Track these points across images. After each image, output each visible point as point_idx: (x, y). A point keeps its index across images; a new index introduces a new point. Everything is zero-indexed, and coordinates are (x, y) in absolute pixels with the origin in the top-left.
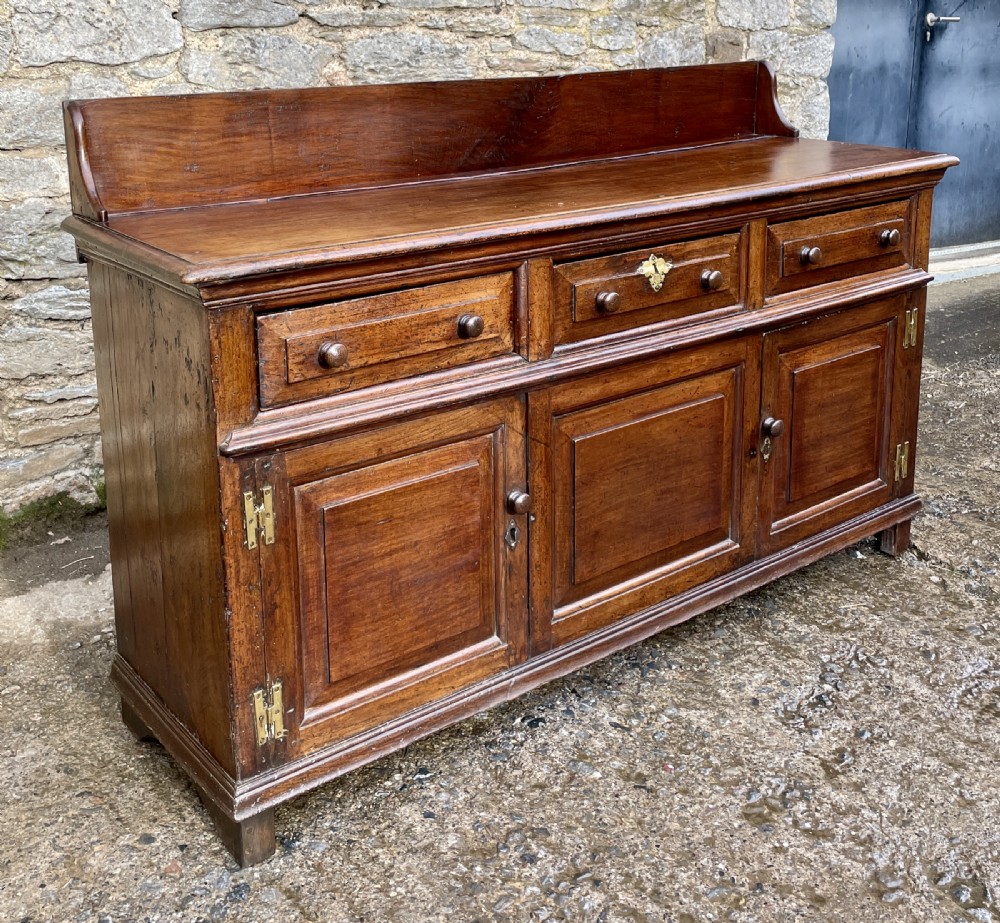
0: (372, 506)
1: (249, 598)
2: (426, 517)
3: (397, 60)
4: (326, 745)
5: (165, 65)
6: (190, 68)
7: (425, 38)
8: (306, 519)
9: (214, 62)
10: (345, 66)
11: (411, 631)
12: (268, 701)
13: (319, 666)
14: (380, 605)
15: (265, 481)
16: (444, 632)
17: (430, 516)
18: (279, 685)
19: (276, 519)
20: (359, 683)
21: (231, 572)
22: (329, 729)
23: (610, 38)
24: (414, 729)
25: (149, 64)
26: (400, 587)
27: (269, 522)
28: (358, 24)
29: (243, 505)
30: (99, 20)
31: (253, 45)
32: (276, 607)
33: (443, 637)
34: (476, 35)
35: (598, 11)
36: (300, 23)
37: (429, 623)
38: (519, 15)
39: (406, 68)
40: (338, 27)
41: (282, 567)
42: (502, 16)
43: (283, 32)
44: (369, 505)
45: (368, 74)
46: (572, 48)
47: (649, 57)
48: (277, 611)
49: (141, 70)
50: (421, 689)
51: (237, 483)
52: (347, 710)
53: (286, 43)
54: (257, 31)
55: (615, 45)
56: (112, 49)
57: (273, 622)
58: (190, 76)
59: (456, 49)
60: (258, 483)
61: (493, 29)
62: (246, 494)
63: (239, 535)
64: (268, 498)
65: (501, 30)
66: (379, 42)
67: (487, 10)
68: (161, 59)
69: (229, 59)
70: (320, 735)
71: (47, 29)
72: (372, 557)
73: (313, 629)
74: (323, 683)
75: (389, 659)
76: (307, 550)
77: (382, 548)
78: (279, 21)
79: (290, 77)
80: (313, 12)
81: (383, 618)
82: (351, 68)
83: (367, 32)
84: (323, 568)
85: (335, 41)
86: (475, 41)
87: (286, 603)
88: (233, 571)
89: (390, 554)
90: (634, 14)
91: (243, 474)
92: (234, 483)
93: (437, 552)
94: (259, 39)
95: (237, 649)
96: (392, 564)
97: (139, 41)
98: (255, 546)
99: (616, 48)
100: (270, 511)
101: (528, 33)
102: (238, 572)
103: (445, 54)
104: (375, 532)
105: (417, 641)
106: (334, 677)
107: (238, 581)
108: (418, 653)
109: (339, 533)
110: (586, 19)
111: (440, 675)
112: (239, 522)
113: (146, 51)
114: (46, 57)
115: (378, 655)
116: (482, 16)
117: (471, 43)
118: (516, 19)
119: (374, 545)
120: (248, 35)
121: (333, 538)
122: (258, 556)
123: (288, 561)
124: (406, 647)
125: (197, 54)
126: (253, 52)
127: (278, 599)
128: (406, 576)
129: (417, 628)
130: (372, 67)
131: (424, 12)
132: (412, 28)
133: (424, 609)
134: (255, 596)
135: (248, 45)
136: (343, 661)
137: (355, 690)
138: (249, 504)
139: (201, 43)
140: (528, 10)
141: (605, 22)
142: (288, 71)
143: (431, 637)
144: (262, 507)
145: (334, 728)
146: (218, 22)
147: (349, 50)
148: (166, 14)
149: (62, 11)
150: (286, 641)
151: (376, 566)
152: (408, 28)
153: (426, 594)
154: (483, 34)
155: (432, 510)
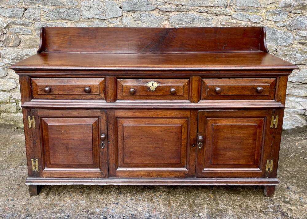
2: (76, 134)
3: (186, 21)
5: (117, 20)
6: (123, 21)
7: (196, 15)
9: (130, 20)
10: (169, 22)
11: (72, 159)
12: (35, 162)
14: (63, 150)
18: (37, 160)
23: (275, 17)
25: (113, 20)
26: (69, 148)
28: (174, 11)
30: (100, 8)
34: (216, 15)
35: (270, 8)
36: (156, 10)
38: (234, 9)
39: (189, 24)
40: (167, 11)
42: (227, 9)
43: (150, 12)
45: (177, 25)
46: (256, 20)
47: (293, 24)
49: (110, 21)
53: (150, 16)
54: (142, 12)
55: (277, 19)
56: (103, 15)
58: (123, 23)
59: (208, 19)
61: (224, 13)
65: (227, 13)
66: (180, 16)
67: (221, 7)
68: (116, 18)
69: (134, 19)
70: (48, 174)
71: (88, 10)
72: (61, 139)
78: (149, 10)
79: (151, 25)
80: (159, 7)
81: (64, 154)
82: (171, 23)
83: (177, 13)
85: (166, 15)
86: (216, 16)
90: (288, 9)
93: (79, 143)
94: (142, 14)
96: (66, 142)
97: (110, 14)
99: (277, 20)
101: (238, 14)
103: (203, 20)
104: (61, 133)
105: (74, 162)
106: (52, 163)
110: (265, 10)
113: (112, 17)
114: (87, 17)
115: (63, 162)
116: (219, 9)
117: (214, 17)
118: (233, 10)
119: (61, 136)
120: (139, 13)
124: (71, 162)
125: (125, 18)
126: (140, 18)
128: (71, 146)
129: (74, 159)
130: (177, 23)
131: (197, 7)
132: (193, 12)
133: (76, 155)
135: (139, 16)
136: (54, 160)
139: (127, 15)
140: (238, 7)
141: (273, 12)
142: (151, 23)
146: (131, 9)
147: (170, 18)
148: (118, 7)
149: (92, 6)
151: (62, 141)
152: (191, 12)
154: (219, 14)
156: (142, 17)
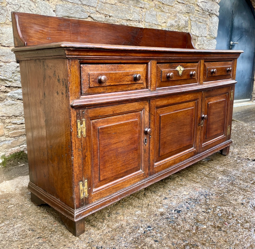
0: (111, 129)
1: (78, 153)
2: (125, 133)
4: (99, 199)
8: (94, 131)
11: (121, 167)
12: (83, 185)
13: (97, 176)
14: (113, 158)
15: (83, 117)
16: (129, 168)
17: (126, 133)
18: (87, 180)
19: (86, 130)
20: (107, 181)
21: (73, 145)
22: (100, 195)
24: (122, 195)
26: (118, 153)
27: (84, 130)
29: (77, 124)
32: (86, 157)
33: (128, 169)
37: (125, 165)
41: (88, 144)
42: (140, 24)
44: (111, 128)
48: (86, 158)
50: (123, 184)
51: (75, 117)
52: (104, 189)
57: (85, 161)
60: (81, 118)
62: (78, 121)
63: (76, 133)
64: (84, 123)
67: (137, 22)
70: (97, 196)
71: (17, 10)
72: (111, 144)
73: (95, 164)
74: (98, 181)
75: (115, 174)
76: (94, 140)
77: (114, 141)
81: (114, 162)
84: (98, 146)
87: (89, 155)
88: (74, 144)
89: (116, 143)
91: (77, 114)
92: (74, 116)
93: (128, 144)
95: (75, 169)
96: (116, 146)
98: (80, 137)
100: (85, 127)
102: (76, 145)
104: (112, 137)
105: (122, 170)
106: (101, 179)
107: (75, 148)
108: (122, 173)
109: (102, 136)
111: (128, 180)
112: (76, 129)
115: (112, 173)
116: (135, 23)
119: (111, 140)
121: (101, 137)
122: (81, 140)
123: (89, 142)
124: (120, 171)
127: (86, 155)
128: (120, 150)
129: (122, 166)
131: (121, 20)
133: (124, 160)
134: (80, 153)
136: (103, 174)
137: (106, 183)
138: (79, 124)
143: (126, 169)
144: (82, 125)
145: (101, 194)
148: (52, 11)
149: (22, 5)
150: (89, 167)
151: (112, 146)
153: (125, 156)
155: (126, 132)
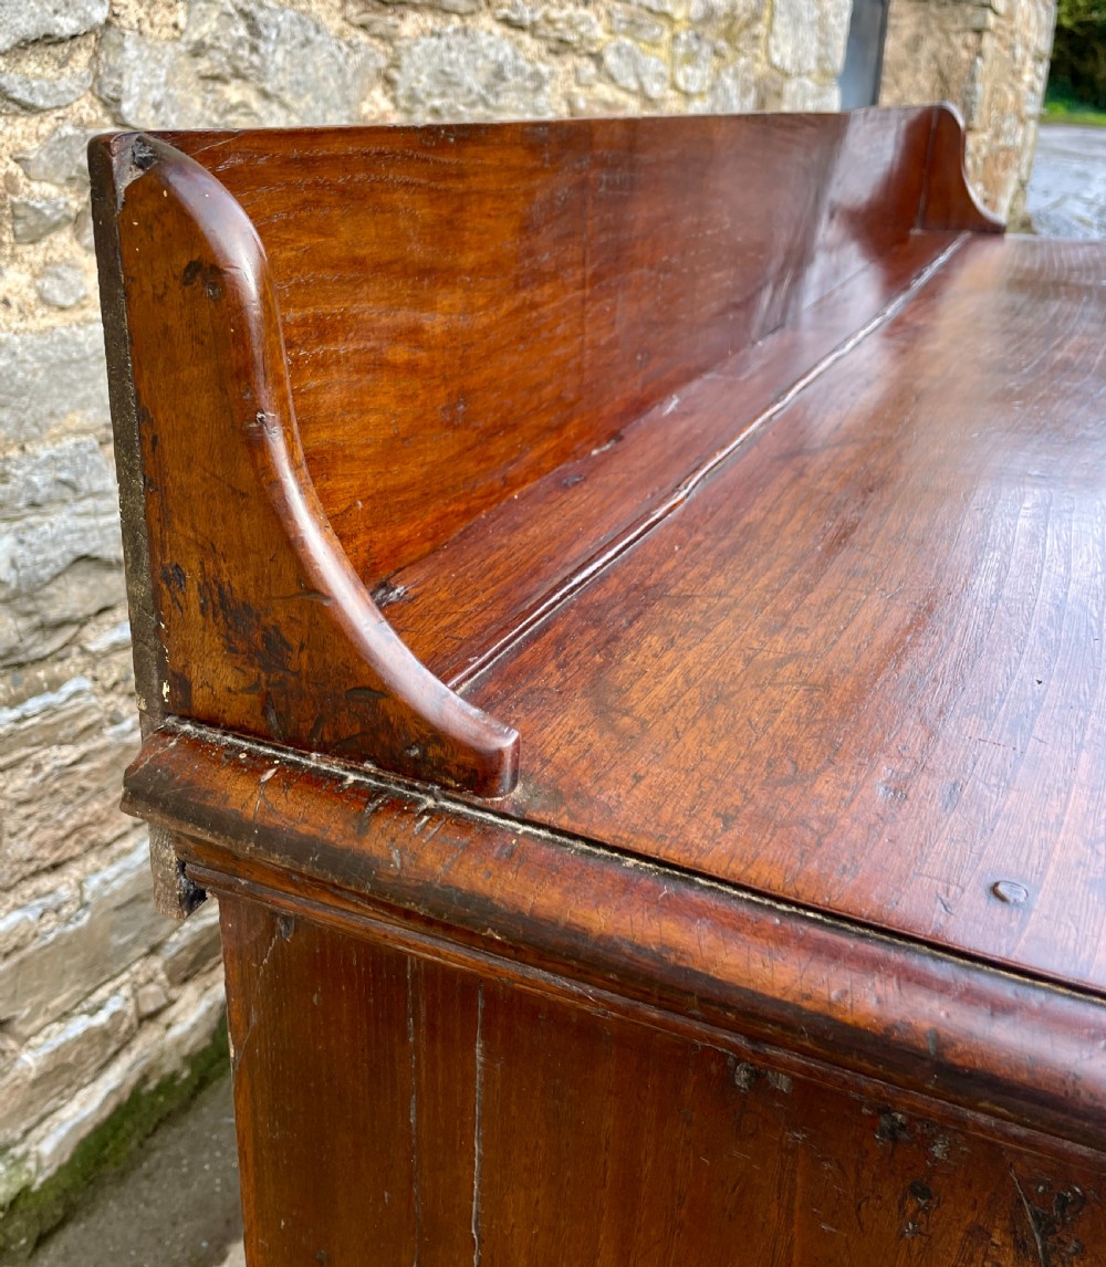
3: (470, 91)
5: (67, 71)
6: (125, 85)
7: (505, 46)
9: (173, 71)
10: (393, 99)
23: (690, 70)
25: (31, 66)
31: (254, 29)
34: (561, 48)
35: (679, 21)
38: (609, 14)
40: (386, 4)
42: (590, 13)
46: (655, 86)
49: (11, 80)
53: (312, 34)
55: (692, 84)
58: (126, 107)
59: (538, 73)
61: (581, 38)
65: (588, 41)
66: (449, 48)
68: (59, 51)
69: (204, 65)
82: (403, 103)
83: (429, 22)
85: (382, 38)
86: (559, 59)
90: (706, 32)
94: (264, 15)
99: (693, 90)
101: (618, 50)
103: (528, 83)
110: (667, 34)
113: (26, 24)
116: (571, 9)
117: (555, 63)
118: (605, 21)
125: (137, 44)
126: (253, 49)
132: (489, 21)
135: (242, 31)
139: (142, 15)
141: (686, 41)
142: (312, 104)
147: (405, 61)
152: (483, 20)
154: (569, 46)
156: (267, 39)
